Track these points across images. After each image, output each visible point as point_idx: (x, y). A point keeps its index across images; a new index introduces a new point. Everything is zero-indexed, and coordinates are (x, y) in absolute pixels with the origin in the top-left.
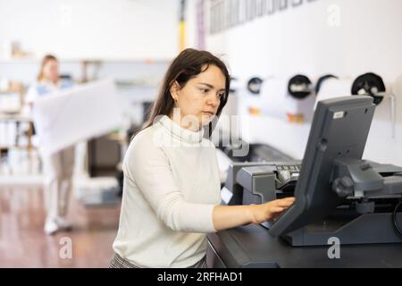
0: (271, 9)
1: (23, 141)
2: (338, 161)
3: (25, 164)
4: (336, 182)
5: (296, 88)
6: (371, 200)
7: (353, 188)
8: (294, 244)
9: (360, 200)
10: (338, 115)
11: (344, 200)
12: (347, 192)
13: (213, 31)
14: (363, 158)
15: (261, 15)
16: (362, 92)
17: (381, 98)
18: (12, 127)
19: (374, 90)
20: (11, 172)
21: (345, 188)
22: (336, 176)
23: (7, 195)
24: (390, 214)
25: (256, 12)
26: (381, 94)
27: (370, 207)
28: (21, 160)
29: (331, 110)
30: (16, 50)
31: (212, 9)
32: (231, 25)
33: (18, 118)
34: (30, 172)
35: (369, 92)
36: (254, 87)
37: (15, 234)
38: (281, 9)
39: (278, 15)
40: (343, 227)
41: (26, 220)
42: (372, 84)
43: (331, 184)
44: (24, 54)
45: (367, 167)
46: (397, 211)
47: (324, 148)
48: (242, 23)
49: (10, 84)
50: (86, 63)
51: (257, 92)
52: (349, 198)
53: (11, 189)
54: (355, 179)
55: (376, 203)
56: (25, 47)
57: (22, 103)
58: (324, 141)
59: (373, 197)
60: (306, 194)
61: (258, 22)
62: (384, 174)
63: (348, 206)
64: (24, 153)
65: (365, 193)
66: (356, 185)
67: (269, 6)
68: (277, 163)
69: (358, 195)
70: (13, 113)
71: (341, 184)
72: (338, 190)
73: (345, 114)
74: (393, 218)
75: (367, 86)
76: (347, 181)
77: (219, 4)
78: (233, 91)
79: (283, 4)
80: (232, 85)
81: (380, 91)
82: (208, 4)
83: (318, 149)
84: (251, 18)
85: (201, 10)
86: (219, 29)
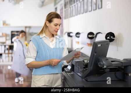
1: (7, 52)
2: (99, 58)
3: (7, 59)
4: (99, 63)
5: (89, 36)
6: (108, 68)
8: (88, 81)
9: (106, 68)
10: (99, 45)
11: (101, 68)
12: (102, 66)
13: (65, 18)
14: (107, 57)
15: (80, 14)
16: (108, 38)
17: (114, 39)
18: (3, 47)
20: (3, 61)
21: (101, 65)
23: (2, 68)
25: (78, 13)
26: (114, 38)
27: (108, 70)
28: (6, 57)
29: (97, 44)
30: (4, 23)
31: (65, 11)
32: (71, 17)
33: (5, 44)
34: (9, 61)
35: (110, 37)
36: (77, 35)
37: (4, 80)
38: (85, 12)
39: (85, 14)
40: (101, 76)
41: (7, 76)
42: (111, 35)
43: (98, 64)
44: (7, 25)
45: (107, 59)
46: (116, 71)
47: (95, 54)
48: (74, 16)
49: (3, 34)
50: (26, 27)
51: (79, 37)
52: (103, 68)
53: (3, 66)
54: (104, 63)
55: (110, 69)
56: (7, 22)
57: (6, 40)
58: (96, 52)
59: (109, 68)
60: (91, 66)
61: (79, 16)
62: (112, 61)
63: (103, 70)
64: (7, 55)
65: (107, 66)
66: (104, 64)
67: (82, 11)
68: (84, 58)
69: (105, 67)
70: (3, 43)
71: (100, 64)
72: (99, 66)
73: (101, 45)
74: (115, 73)
75: (110, 36)
76: (102, 63)
77: (67, 10)
78: (71, 36)
79: (86, 11)
80: (71, 34)
81: (113, 37)
82: (64, 10)
83: (94, 55)
84: (77, 15)
85: (61, 11)
86: (67, 18)
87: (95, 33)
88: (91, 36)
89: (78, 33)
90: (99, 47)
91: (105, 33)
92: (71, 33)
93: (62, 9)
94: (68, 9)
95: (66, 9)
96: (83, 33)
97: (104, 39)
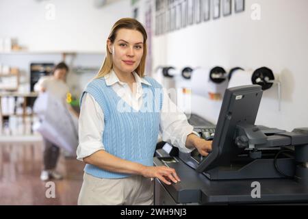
0: (198, 20)
1: (20, 111)
2: (238, 126)
3: (21, 127)
4: (237, 139)
5: (214, 76)
6: (259, 151)
7: (248, 143)
9: (253, 151)
10: (239, 97)
11: (243, 151)
12: (243, 145)
13: (157, 34)
14: (255, 124)
15: (192, 24)
16: (258, 80)
17: (272, 84)
18: (12, 100)
19: (267, 79)
20: (11, 133)
21: (243, 142)
22: (237, 135)
23: (8, 149)
24: (272, 159)
25: (188, 21)
26: (271, 81)
27: (259, 155)
28: (18, 124)
29: (234, 94)
30: (14, 45)
31: (156, 17)
33: (16, 94)
34: (24, 133)
35: (263, 79)
36: (186, 74)
37: (13, 177)
38: (205, 20)
39: (203, 24)
41: (21, 168)
42: (265, 75)
44: (20, 48)
45: (257, 129)
46: (278, 158)
47: (230, 118)
48: (179, 29)
49: (10, 70)
50: (65, 54)
51: (189, 78)
52: (246, 149)
53: (11, 145)
54: (249, 137)
55: (262, 153)
56: (21, 42)
57: (19, 83)
58: (230, 113)
59: (260, 149)
60: (219, 146)
61: (189, 29)
62: (268, 135)
63: (246, 155)
64: (20, 119)
65: (255, 145)
66: (250, 141)
67: (197, 18)
68: (203, 127)
69: (251, 147)
70: (12, 91)
71: (240, 140)
72: (238, 144)
73: (243, 97)
74: (274, 162)
75: (262, 76)
76: (244, 139)
77: (161, 14)
78: (171, 77)
79: (207, 17)
80: (171, 72)
81: (270, 79)
82: (154, 14)
83: (226, 118)
84: (185, 26)
85: (148, 18)
86: (162, 33)
87: (227, 69)
88: (219, 75)
89: (187, 70)
90: (238, 100)
91: (250, 70)
92: (171, 68)
93: (150, 12)
94: (165, 12)
95: (159, 13)
96: (199, 68)
97: (249, 83)
